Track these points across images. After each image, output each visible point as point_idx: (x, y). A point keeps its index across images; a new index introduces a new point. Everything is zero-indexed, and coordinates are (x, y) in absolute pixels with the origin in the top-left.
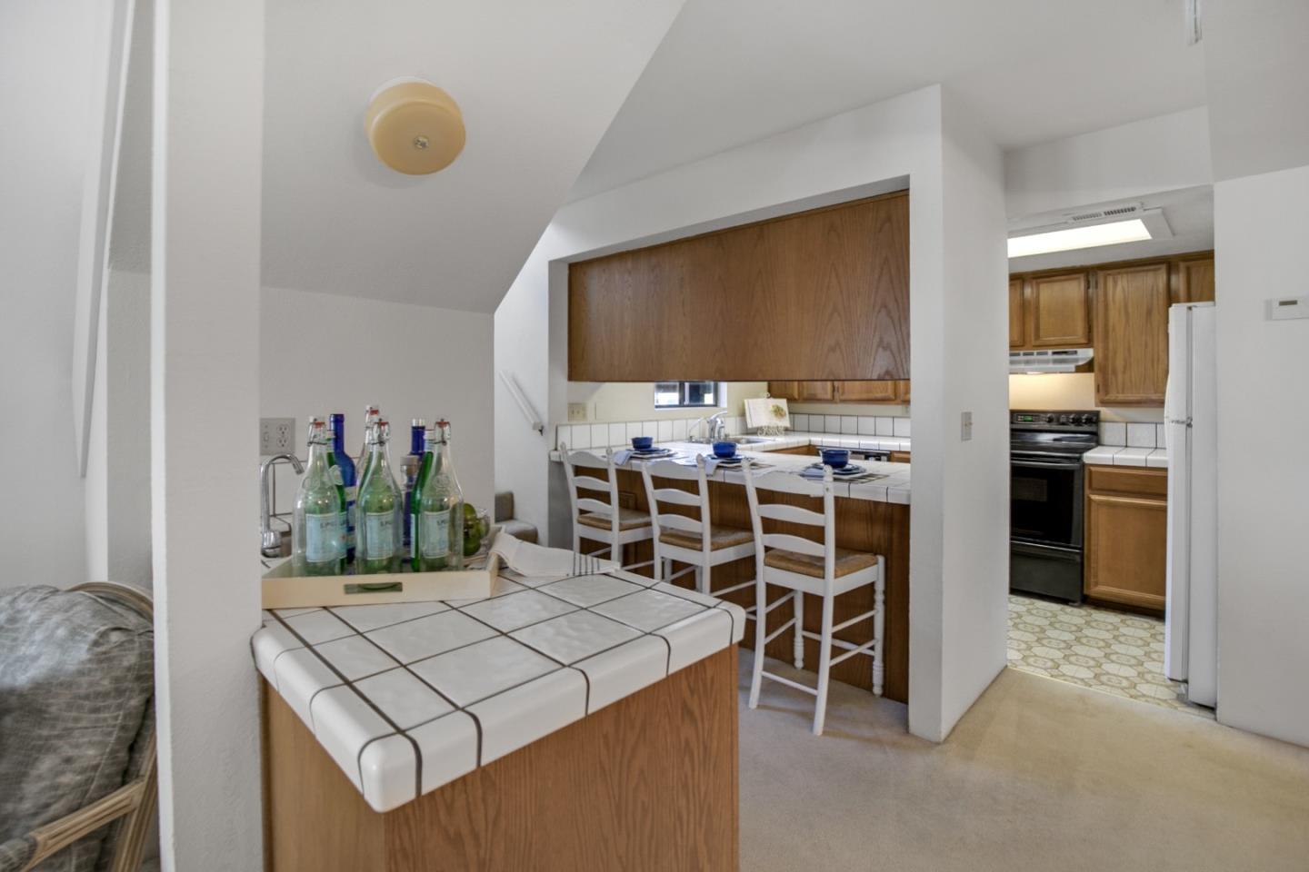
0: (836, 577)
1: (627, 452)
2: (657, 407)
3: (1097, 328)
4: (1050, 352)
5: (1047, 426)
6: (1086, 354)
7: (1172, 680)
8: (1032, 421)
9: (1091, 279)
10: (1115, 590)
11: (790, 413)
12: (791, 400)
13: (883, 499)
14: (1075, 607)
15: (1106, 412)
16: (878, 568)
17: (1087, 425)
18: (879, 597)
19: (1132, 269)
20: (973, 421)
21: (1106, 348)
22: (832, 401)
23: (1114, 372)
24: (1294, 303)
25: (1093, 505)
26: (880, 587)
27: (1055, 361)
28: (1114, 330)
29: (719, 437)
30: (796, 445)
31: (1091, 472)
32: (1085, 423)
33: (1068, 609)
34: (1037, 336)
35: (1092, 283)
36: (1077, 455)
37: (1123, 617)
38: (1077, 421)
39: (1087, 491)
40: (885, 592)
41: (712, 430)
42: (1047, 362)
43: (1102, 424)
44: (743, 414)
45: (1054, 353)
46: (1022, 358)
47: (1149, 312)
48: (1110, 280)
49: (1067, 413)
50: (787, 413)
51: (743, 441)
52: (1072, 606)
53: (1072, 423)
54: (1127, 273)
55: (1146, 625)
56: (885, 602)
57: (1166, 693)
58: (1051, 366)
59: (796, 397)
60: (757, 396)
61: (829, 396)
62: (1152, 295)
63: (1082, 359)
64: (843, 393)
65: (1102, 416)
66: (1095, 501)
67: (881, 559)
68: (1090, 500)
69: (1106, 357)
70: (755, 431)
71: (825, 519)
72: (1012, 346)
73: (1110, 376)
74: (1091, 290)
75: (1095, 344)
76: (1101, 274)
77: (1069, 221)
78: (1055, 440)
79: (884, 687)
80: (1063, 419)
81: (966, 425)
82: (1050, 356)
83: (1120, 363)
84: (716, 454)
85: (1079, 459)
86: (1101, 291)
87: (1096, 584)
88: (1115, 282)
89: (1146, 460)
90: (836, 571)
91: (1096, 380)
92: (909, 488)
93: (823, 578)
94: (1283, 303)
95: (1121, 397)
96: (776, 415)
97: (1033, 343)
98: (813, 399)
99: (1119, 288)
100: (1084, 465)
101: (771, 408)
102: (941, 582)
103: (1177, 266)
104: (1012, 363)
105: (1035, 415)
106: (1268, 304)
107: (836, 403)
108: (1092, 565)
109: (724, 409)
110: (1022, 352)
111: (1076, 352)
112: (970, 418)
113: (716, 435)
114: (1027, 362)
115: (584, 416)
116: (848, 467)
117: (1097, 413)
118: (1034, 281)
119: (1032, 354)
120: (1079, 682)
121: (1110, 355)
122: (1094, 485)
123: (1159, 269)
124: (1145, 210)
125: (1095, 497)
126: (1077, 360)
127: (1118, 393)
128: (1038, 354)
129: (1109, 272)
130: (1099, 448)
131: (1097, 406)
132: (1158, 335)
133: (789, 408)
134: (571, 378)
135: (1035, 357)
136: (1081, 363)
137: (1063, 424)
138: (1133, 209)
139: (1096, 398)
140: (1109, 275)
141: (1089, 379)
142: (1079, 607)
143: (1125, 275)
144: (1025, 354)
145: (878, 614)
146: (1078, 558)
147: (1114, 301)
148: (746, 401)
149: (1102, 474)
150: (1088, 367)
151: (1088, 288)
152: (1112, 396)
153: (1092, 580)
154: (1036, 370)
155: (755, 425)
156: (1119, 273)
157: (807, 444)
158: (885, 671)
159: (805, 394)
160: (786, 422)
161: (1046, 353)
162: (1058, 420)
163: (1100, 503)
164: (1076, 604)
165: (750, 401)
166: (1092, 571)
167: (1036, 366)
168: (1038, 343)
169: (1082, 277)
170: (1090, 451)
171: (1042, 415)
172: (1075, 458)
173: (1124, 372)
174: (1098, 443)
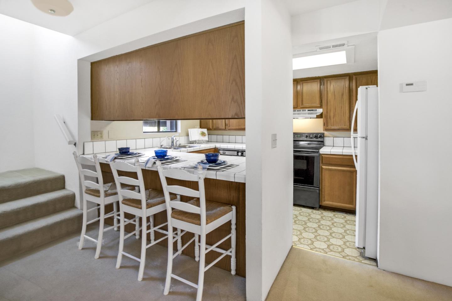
0: (207, 224)
1: (115, 155)
2: (144, 132)
3: (324, 101)
4: (307, 110)
5: (305, 139)
6: (320, 111)
7: (358, 248)
8: (300, 137)
9: (322, 82)
10: (331, 203)
11: (208, 135)
12: (209, 129)
13: (232, 180)
14: (317, 210)
15: (326, 133)
16: (233, 213)
17: (319, 139)
18: (233, 227)
19: (337, 78)
20: (277, 138)
21: (327, 109)
22: (225, 129)
23: (330, 118)
24: (412, 84)
25: (323, 170)
26: (234, 222)
27: (309, 114)
28: (330, 101)
29: (176, 145)
30: (209, 148)
31: (322, 157)
32: (319, 138)
33: (314, 211)
34: (302, 104)
35: (322, 84)
36: (318, 150)
37: (334, 213)
38: (316, 137)
39: (321, 165)
40: (236, 224)
41: (173, 142)
42: (306, 114)
43: (325, 138)
44: (188, 135)
45: (308, 110)
46: (296, 112)
47: (343, 95)
48: (329, 82)
49: (313, 134)
50: (207, 134)
51: (187, 146)
52: (315, 210)
53: (315, 137)
54: (335, 79)
55: (343, 217)
56: (236, 229)
57: (356, 253)
58: (307, 115)
59: (211, 128)
60: (194, 127)
61: (224, 128)
62: (344, 88)
63: (319, 113)
64: (229, 127)
65: (325, 135)
66: (324, 168)
67: (234, 208)
68: (322, 168)
69: (327, 112)
70: (192, 142)
71: (200, 193)
72: (294, 108)
73: (328, 120)
74: (322, 86)
75: (323, 107)
76: (325, 80)
77: (317, 50)
78: (308, 144)
79: (236, 270)
80: (311, 136)
81: (274, 140)
82: (307, 112)
83: (332, 114)
84: (156, 156)
85: (318, 152)
86: (325, 86)
87: (324, 201)
88: (331, 83)
89: (342, 152)
90: (207, 220)
91: (324, 121)
92: (245, 174)
93: (200, 225)
94: (407, 85)
95: (333, 128)
96: (202, 135)
97: (301, 107)
98: (217, 129)
99: (332, 85)
100: (320, 154)
101: (200, 133)
102: (261, 224)
103: (353, 77)
104: (294, 114)
105: (301, 134)
106: (401, 85)
107: (227, 130)
108: (323, 193)
109: (179, 133)
110: (296, 110)
111: (316, 110)
112: (276, 137)
113: (175, 144)
114: (298, 114)
115: (102, 137)
116: (218, 162)
117: (323, 134)
118: (301, 82)
119: (300, 111)
120: (322, 251)
121: (329, 111)
122: (324, 162)
123: (346, 78)
124: (348, 46)
125: (324, 167)
126: (316, 113)
127: (331, 126)
128: (303, 111)
129: (328, 79)
130: (324, 147)
131: (324, 131)
132: (346, 104)
133: (208, 132)
134: (92, 119)
135: (301, 112)
136: (318, 114)
137: (311, 138)
138: (343, 45)
139: (323, 128)
140: (329, 80)
141: (321, 121)
142: (318, 210)
143: (334, 80)
144: (298, 111)
145: (233, 235)
146: (318, 191)
147: (330, 91)
148: (189, 130)
149: (327, 158)
150: (320, 116)
151: (321, 85)
152: (329, 127)
153: (323, 199)
154: (302, 117)
155: (193, 140)
156: (332, 80)
157: (214, 147)
158: (237, 263)
159: (215, 127)
160: (206, 138)
161: (306, 110)
162: (310, 137)
163: (326, 169)
164: (317, 209)
165: (191, 129)
166: (323, 196)
167: (302, 115)
168: (302, 106)
169: (319, 80)
170: (322, 148)
171: (304, 135)
172: (316, 152)
173: (333, 118)
174: (324, 145)
